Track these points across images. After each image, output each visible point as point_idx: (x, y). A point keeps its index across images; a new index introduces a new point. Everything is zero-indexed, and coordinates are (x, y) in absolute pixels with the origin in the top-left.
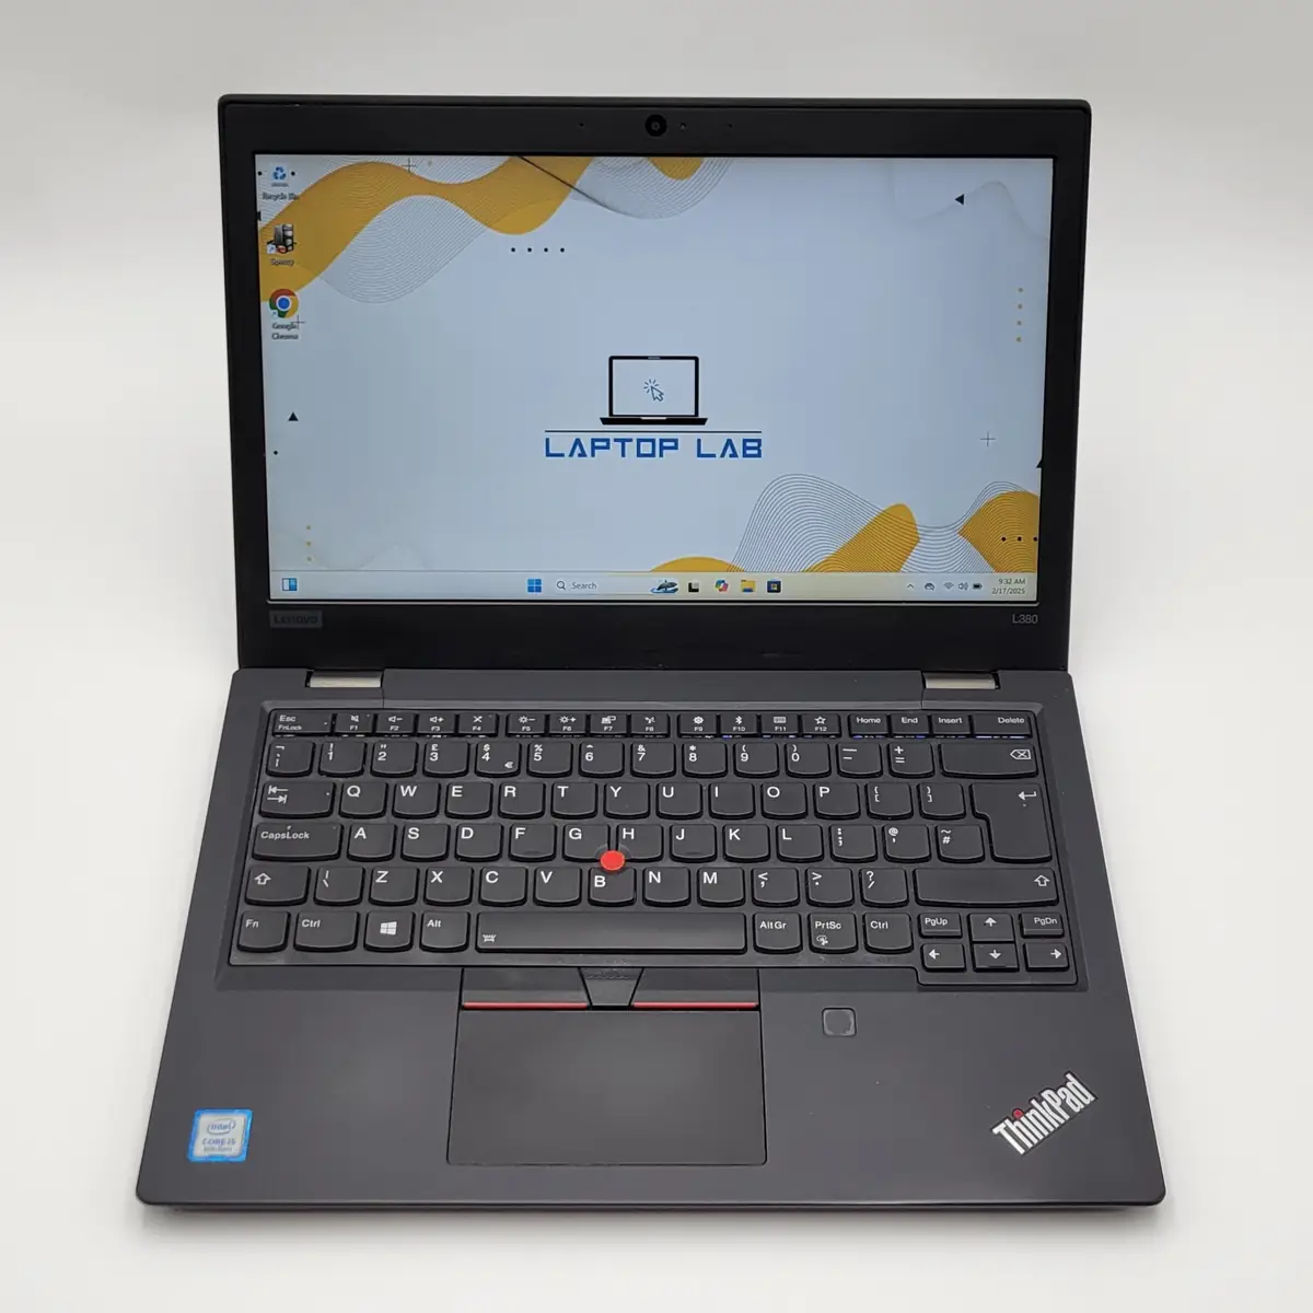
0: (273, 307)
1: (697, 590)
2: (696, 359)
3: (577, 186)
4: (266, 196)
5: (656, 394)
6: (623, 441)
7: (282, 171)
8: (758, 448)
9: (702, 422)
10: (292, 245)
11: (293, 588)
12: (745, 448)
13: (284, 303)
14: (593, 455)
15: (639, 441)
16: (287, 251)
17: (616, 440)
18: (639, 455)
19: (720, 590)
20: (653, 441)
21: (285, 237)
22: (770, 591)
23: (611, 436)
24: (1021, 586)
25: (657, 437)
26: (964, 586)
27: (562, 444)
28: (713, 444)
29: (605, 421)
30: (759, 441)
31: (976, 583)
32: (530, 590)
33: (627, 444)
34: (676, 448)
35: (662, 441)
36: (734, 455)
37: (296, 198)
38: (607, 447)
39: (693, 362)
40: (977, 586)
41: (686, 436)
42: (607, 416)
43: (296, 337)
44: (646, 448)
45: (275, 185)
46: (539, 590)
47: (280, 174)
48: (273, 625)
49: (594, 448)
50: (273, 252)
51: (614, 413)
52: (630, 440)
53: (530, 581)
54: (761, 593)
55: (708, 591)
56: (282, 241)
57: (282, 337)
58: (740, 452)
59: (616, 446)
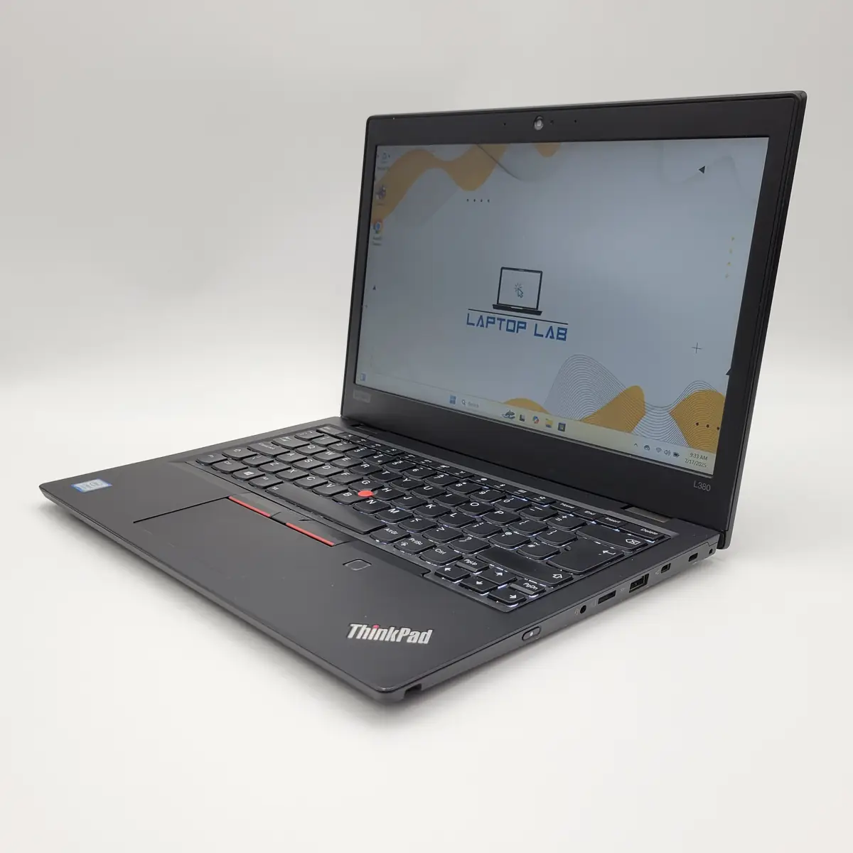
0: (374, 228)
1: (523, 420)
2: (541, 272)
3: (499, 162)
4: (379, 168)
5: (520, 293)
6: (502, 320)
7: (386, 154)
8: (565, 334)
9: (539, 313)
10: (385, 194)
11: (365, 380)
12: (559, 333)
13: (379, 226)
14: (487, 327)
15: (509, 321)
16: (383, 198)
17: (498, 319)
19: (535, 423)
20: (514, 322)
21: (383, 191)
22: (559, 429)
23: (497, 316)
25: (517, 320)
26: (668, 453)
27: (474, 318)
28: (543, 329)
29: (495, 307)
30: (566, 330)
31: (677, 452)
32: (451, 402)
33: (503, 322)
34: (524, 328)
35: (519, 322)
36: (552, 337)
37: (389, 169)
38: (494, 323)
40: (676, 455)
41: (530, 321)
42: (496, 303)
43: (380, 245)
44: (511, 326)
45: (382, 162)
46: (454, 403)
47: (385, 156)
48: (354, 397)
49: (488, 322)
50: (378, 198)
51: (500, 302)
52: (504, 320)
53: (451, 397)
54: (554, 430)
55: (529, 424)
56: (382, 193)
57: (376, 244)
58: (555, 336)
59: (498, 322)
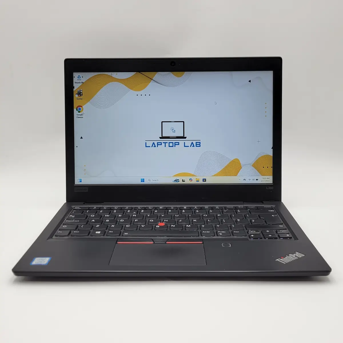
0: (77, 110)
1: (184, 181)
2: (184, 122)
3: (153, 79)
4: (76, 83)
5: (174, 131)
6: (165, 143)
7: (80, 76)
8: (200, 144)
9: (185, 138)
10: (82, 94)
11: (81, 182)
12: (196, 144)
13: (80, 109)
14: (157, 147)
15: (169, 143)
16: (81, 96)
17: (163, 143)
18: (169, 146)
19: (191, 181)
20: (173, 143)
21: (80, 93)
22: (203, 181)
23: (162, 142)
24: (268, 180)
25: (174, 142)
26: (253, 180)
27: (150, 144)
28: (188, 143)
29: (160, 138)
30: (200, 143)
31: (257, 179)
32: (142, 181)
33: (166, 144)
34: (179, 144)
35: (175, 143)
36: (194, 146)
37: (83, 83)
38: (161, 145)
39: (183, 123)
40: (257, 180)
41: (181, 142)
42: (161, 136)
43: (82, 117)
44: (171, 145)
45: (78, 80)
46: (144, 181)
47: (79, 77)
48: (75, 191)
49: (158, 145)
50: (77, 96)
51: (163, 136)
52: (167, 143)
53: (141, 179)
54: (201, 182)
55: (187, 182)
56: (80, 94)
57: (79, 118)
58: (195, 145)
59: (163, 144)
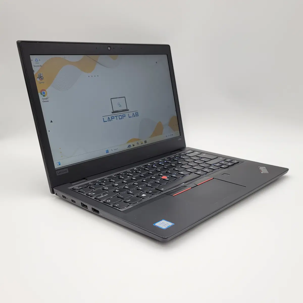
0: (41, 94)
1: (134, 146)
2: (125, 97)
3: (98, 61)
4: (34, 66)
5: (120, 105)
6: (116, 116)
7: (37, 59)
8: (138, 114)
9: (128, 110)
10: (43, 78)
11: (60, 164)
12: (136, 114)
13: (44, 93)
15: (119, 116)
16: (42, 80)
17: (115, 116)
18: (120, 119)
19: (138, 145)
20: (121, 115)
21: (41, 76)
25: (122, 114)
26: (171, 135)
27: (106, 119)
28: (131, 115)
29: (113, 113)
30: (137, 113)
32: (107, 153)
34: (125, 116)
35: (123, 115)
38: (114, 118)
41: (126, 113)
42: (112, 111)
43: (48, 101)
44: (120, 117)
45: (36, 63)
46: (108, 152)
47: (37, 60)
48: (57, 175)
49: (112, 119)
50: (39, 80)
51: (114, 110)
52: (117, 116)
53: (106, 151)
55: (136, 145)
56: (40, 77)
57: (45, 102)
58: (135, 116)
59: (115, 118)
